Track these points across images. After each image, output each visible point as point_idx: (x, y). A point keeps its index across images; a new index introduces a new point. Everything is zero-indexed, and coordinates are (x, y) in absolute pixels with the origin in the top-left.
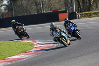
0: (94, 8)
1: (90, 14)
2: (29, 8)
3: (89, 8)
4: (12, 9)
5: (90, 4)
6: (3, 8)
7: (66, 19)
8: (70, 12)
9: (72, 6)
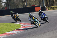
0: (56, 4)
1: (53, 7)
2: (18, 4)
3: (53, 4)
4: (8, 5)
5: (53, 2)
6: (3, 4)
7: (40, 11)
8: (42, 6)
9: (43, 3)
